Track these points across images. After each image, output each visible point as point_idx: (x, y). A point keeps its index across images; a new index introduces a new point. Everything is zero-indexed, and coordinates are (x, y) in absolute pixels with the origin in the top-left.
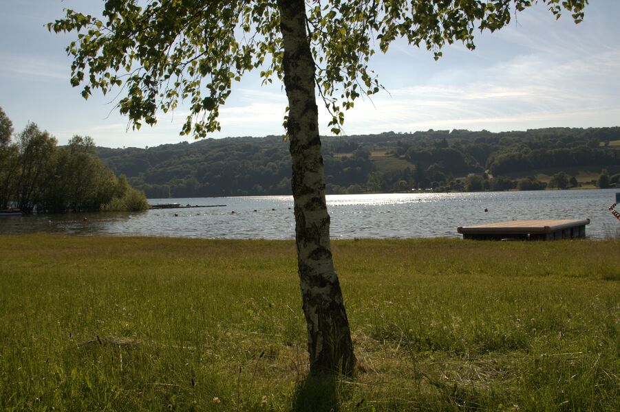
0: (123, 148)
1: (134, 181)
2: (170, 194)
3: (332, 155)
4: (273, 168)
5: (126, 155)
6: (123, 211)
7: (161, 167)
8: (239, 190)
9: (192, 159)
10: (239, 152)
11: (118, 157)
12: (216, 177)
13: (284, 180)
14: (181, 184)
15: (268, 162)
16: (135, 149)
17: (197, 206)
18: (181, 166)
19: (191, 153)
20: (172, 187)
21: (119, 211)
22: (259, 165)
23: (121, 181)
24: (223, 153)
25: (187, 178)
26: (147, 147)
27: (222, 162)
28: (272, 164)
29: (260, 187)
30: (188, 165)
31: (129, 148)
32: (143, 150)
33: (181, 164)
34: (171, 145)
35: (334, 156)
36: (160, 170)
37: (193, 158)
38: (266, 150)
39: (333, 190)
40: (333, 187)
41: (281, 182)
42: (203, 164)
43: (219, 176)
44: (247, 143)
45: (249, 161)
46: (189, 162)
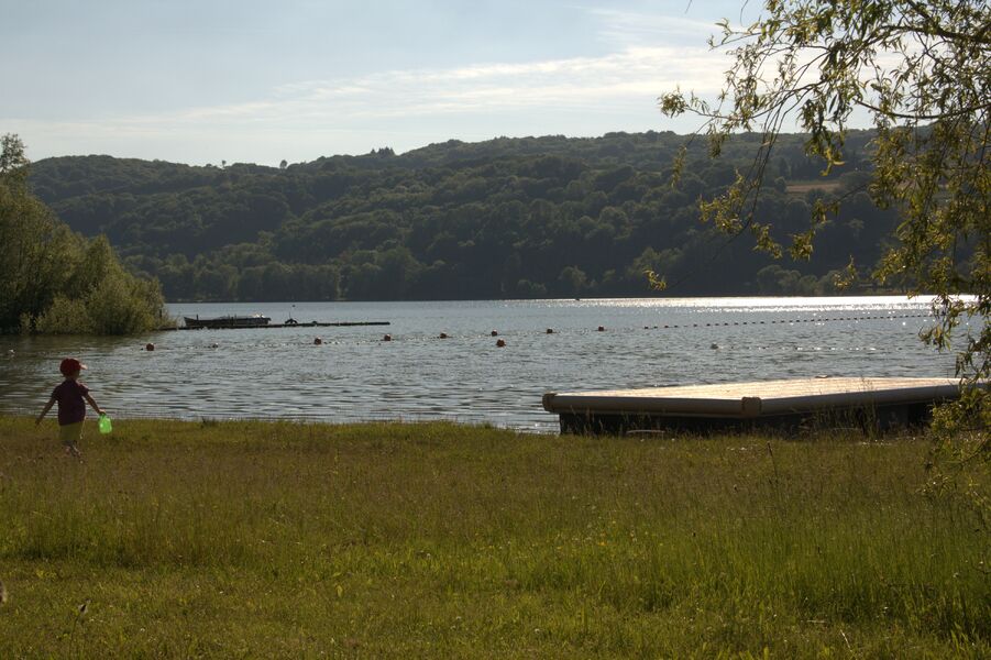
0: (220, 166)
1: (247, 253)
2: (339, 290)
3: (781, 187)
4: (617, 221)
5: (229, 184)
6: (81, 334)
7: (318, 217)
8: (522, 281)
9: (400, 196)
10: (525, 178)
11: (206, 188)
12: (463, 244)
13: (646, 253)
14: (368, 265)
15: (603, 207)
16: (252, 167)
17: (314, 324)
18: (371, 214)
19: (398, 180)
20: (345, 272)
21: (71, 334)
22: (578, 213)
23: (95, 253)
24: (483, 181)
25: (385, 250)
26: (284, 163)
27: (480, 206)
28: (614, 210)
29: (579, 275)
30: (391, 214)
31: (237, 165)
32: (274, 170)
33: (370, 209)
34: (347, 158)
35: (789, 188)
36: (317, 225)
37: (402, 194)
38: (599, 172)
39: (781, 282)
40: (782, 276)
41: (638, 261)
42: (429, 212)
43: (471, 242)
44: (548, 154)
45: (551, 204)
46: (391, 205)
